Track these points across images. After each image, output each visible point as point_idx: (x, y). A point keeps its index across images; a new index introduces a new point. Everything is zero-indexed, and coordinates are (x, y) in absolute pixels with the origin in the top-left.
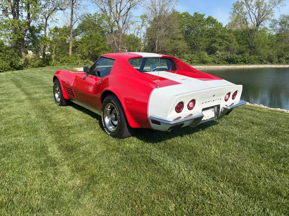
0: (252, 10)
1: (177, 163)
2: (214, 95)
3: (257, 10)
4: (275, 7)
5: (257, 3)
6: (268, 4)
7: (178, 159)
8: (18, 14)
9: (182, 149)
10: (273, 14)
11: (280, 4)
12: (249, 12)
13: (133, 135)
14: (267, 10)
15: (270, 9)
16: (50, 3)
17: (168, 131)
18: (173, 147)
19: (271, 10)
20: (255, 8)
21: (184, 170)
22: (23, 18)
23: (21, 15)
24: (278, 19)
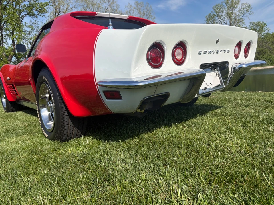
0: (224, 21)
1: (162, 176)
2: (219, 40)
3: (229, 20)
4: (244, 15)
5: (227, 13)
6: (237, 14)
7: (164, 165)
8: (3, 42)
9: (171, 145)
10: (243, 22)
11: (248, 12)
12: (221, 22)
13: (86, 133)
14: (237, 19)
15: (240, 17)
16: (34, 29)
17: (139, 111)
18: (155, 143)
19: (242, 19)
20: (226, 18)
21: (179, 191)
22: (8, 46)
23: (6, 42)
24: (249, 26)
